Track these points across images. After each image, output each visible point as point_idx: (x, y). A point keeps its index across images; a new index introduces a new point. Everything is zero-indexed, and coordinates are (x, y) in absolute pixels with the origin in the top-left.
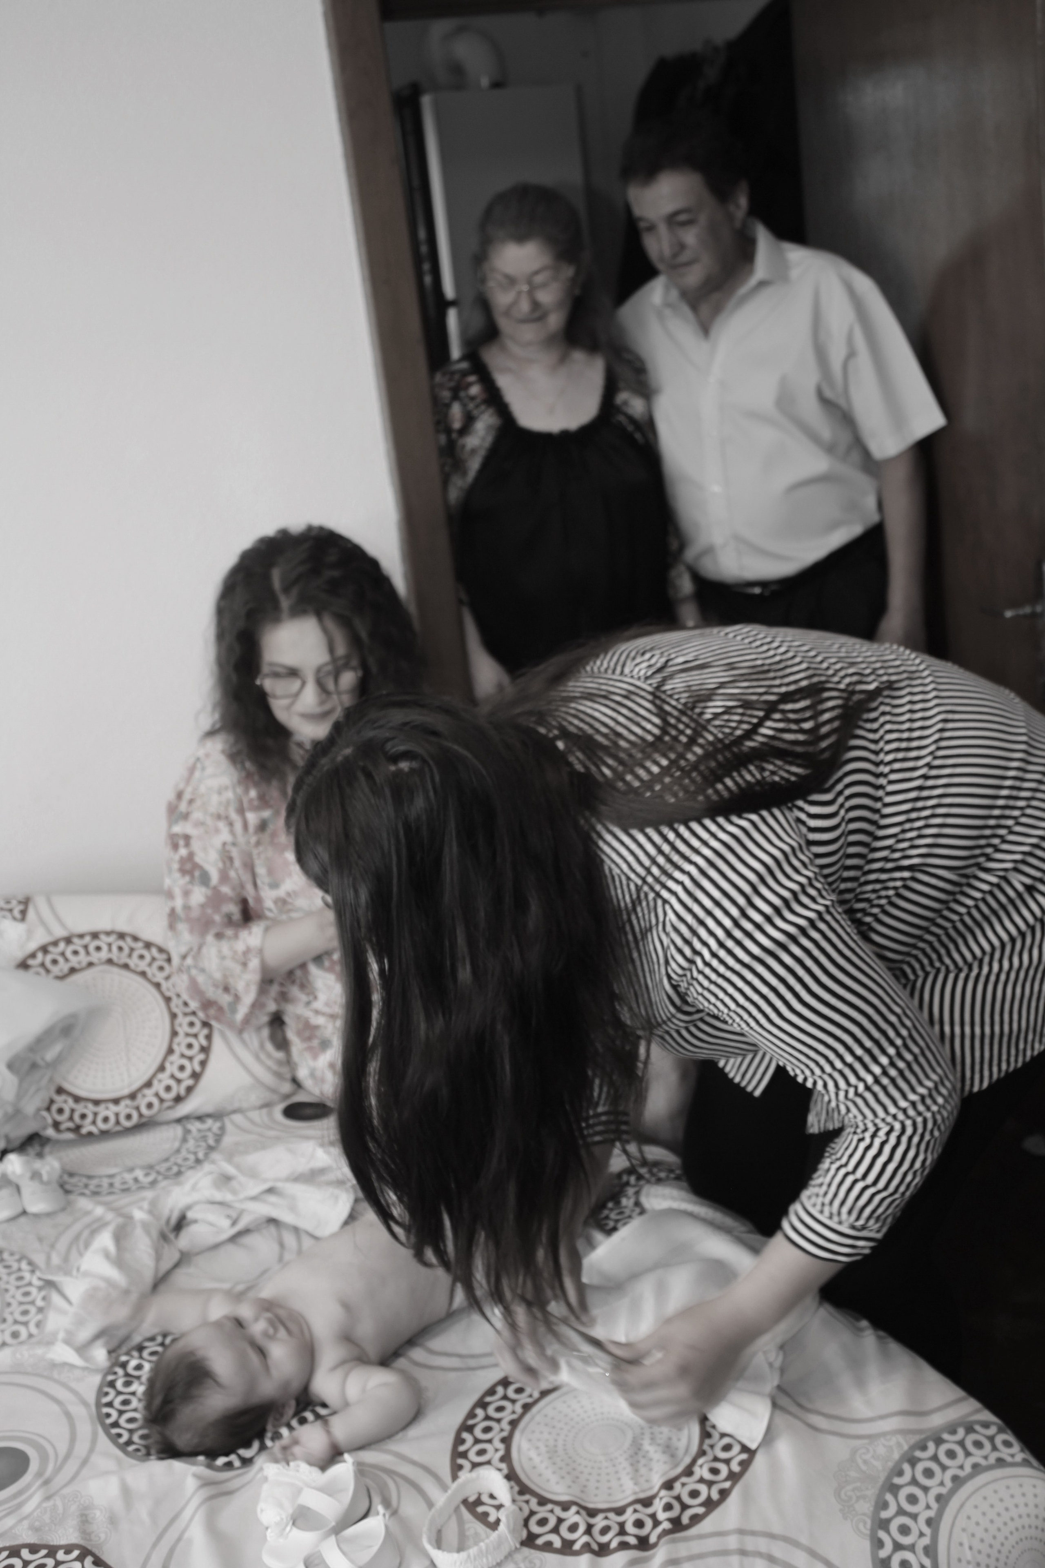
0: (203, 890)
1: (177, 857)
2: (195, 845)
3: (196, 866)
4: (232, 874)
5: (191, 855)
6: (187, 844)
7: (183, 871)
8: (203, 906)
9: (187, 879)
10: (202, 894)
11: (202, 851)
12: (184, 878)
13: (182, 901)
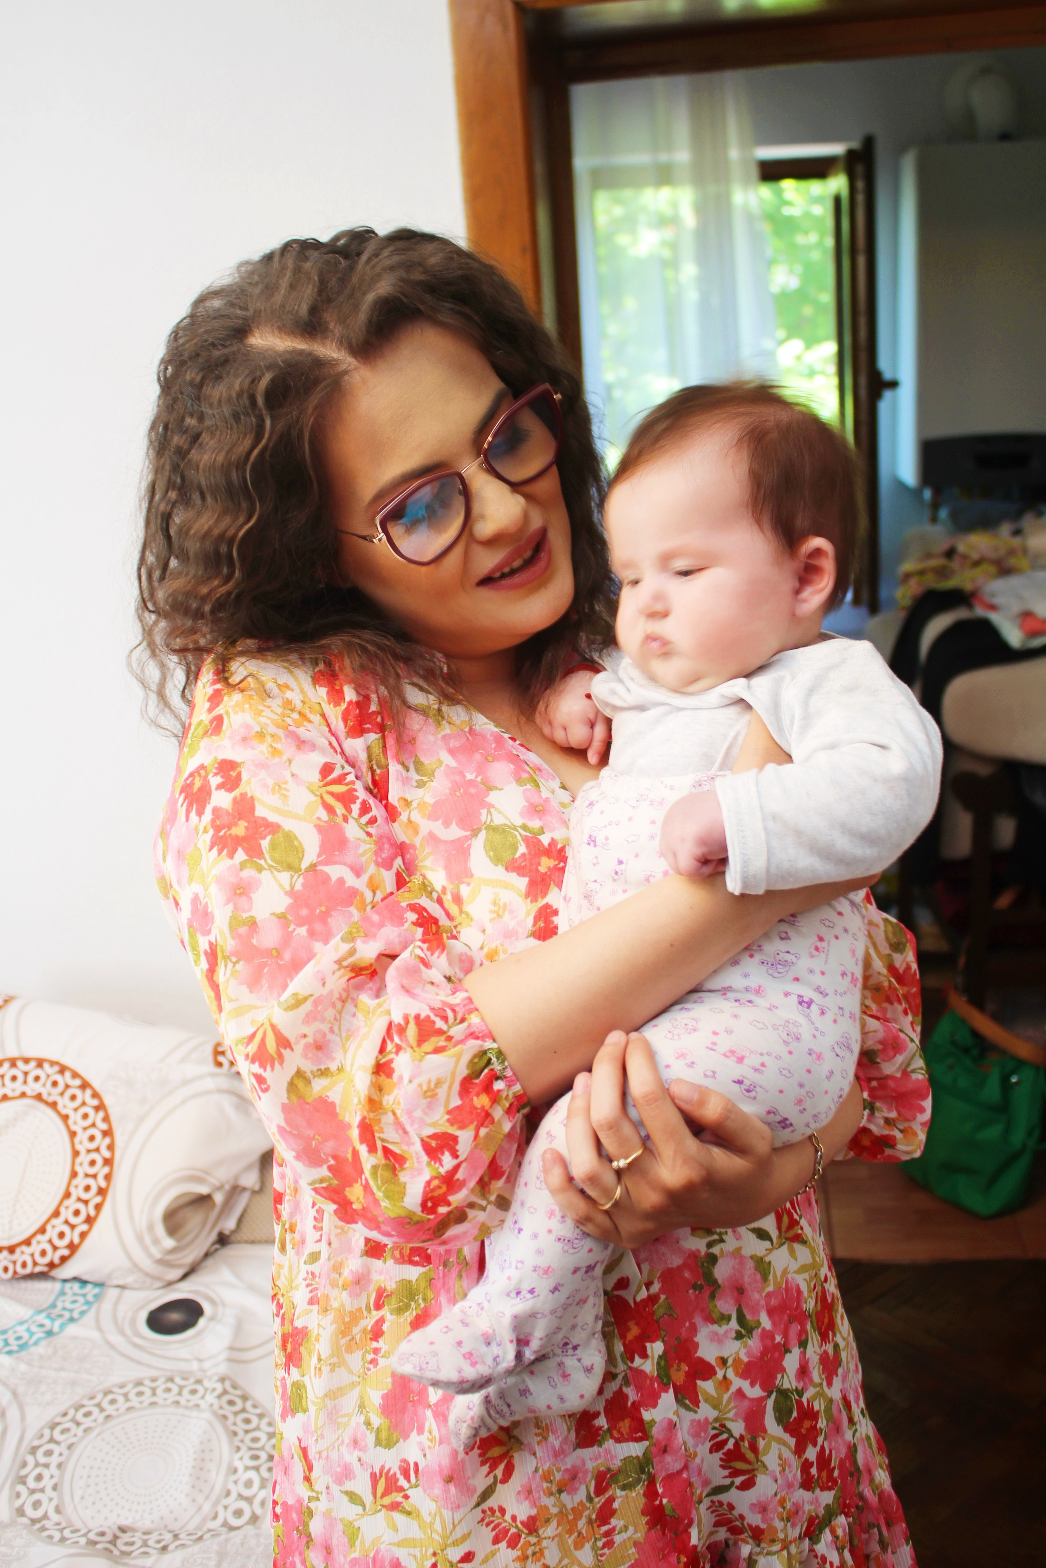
0: (285, 877)
1: (207, 818)
2: (253, 782)
3: (263, 826)
4: (353, 831)
5: (245, 805)
6: (231, 784)
7: (225, 842)
8: (283, 917)
9: (241, 855)
10: (281, 886)
11: (273, 791)
12: (231, 856)
13: (231, 906)
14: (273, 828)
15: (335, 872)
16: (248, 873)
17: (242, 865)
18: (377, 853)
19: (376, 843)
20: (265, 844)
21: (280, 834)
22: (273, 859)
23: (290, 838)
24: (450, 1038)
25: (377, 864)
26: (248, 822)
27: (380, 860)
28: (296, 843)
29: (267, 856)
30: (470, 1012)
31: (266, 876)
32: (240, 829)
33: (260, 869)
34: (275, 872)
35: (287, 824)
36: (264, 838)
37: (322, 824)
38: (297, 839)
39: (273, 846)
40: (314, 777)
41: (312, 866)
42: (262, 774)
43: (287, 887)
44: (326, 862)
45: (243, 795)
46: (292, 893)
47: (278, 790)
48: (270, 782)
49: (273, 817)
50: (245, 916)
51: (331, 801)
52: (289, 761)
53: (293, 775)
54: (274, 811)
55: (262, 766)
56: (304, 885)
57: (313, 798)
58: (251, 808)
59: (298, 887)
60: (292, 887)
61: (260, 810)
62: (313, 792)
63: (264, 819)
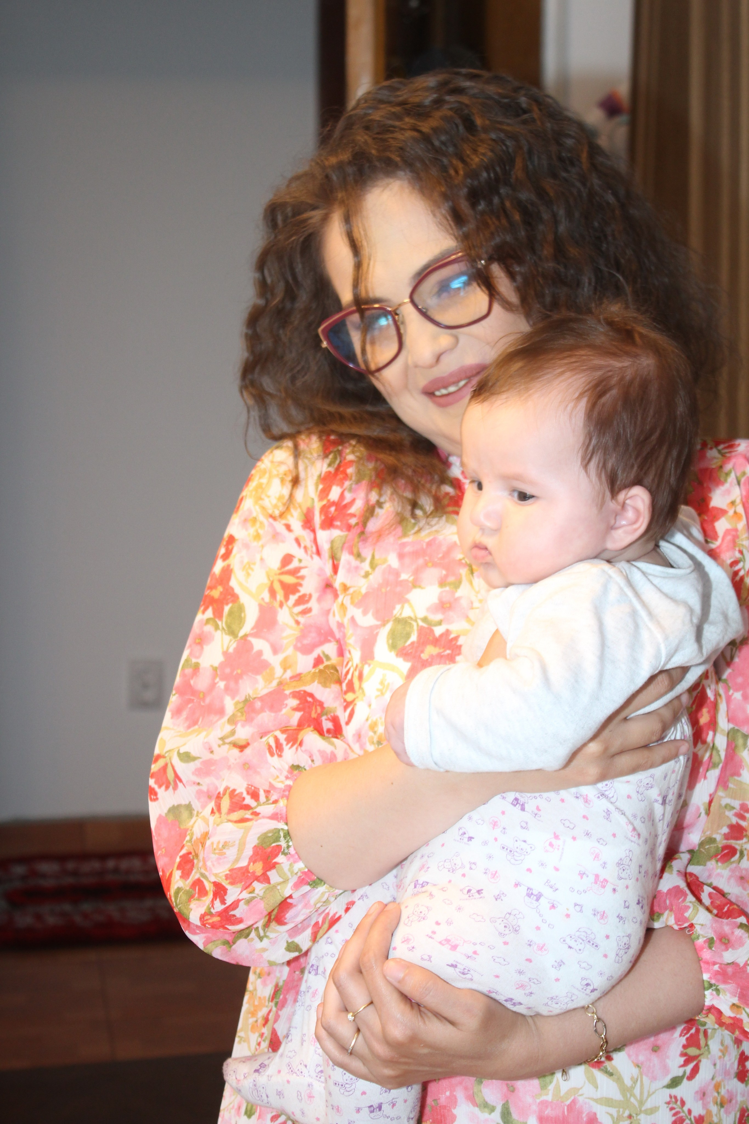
14: (235, 598)
15: (258, 645)
16: (209, 629)
17: (208, 621)
18: (299, 639)
19: (302, 631)
20: (227, 609)
21: (236, 605)
22: (226, 623)
23: (241, 609)
24: (256, 814)
25: (296, 648)
26: (224, 588)
27: (299, 645)
28: (243, 615)
29: (224, 619)
30: (282, 797)
31: (218, 634)
32: (216, 593)
33: (217, 628)
34: (224, 634)
35: (244, 599)
36: (227, 604)
37: (264, 604)
38: (244, 611)
39: (231, 613)
40: (275, 563)
41: (246, 636)
42: (244, 552)
43: (225, 649)
44: (256, 635)
45: (229, 566)
46: (225, 653)
47: (248, 568)
48: (246, 560)
49: (237, 590)
50: (194, 660)
51: (277, 587)
52: (263, 546)
53: (262, 559)
54: (241, 584)
55: (246, 546)
56: (235, 649)
57: (266, 581)
58: (229, 579)
59: (231, 650)
60: (228, 648)
61: (233, 583)
62: (268, 576)
63: (232, 589)
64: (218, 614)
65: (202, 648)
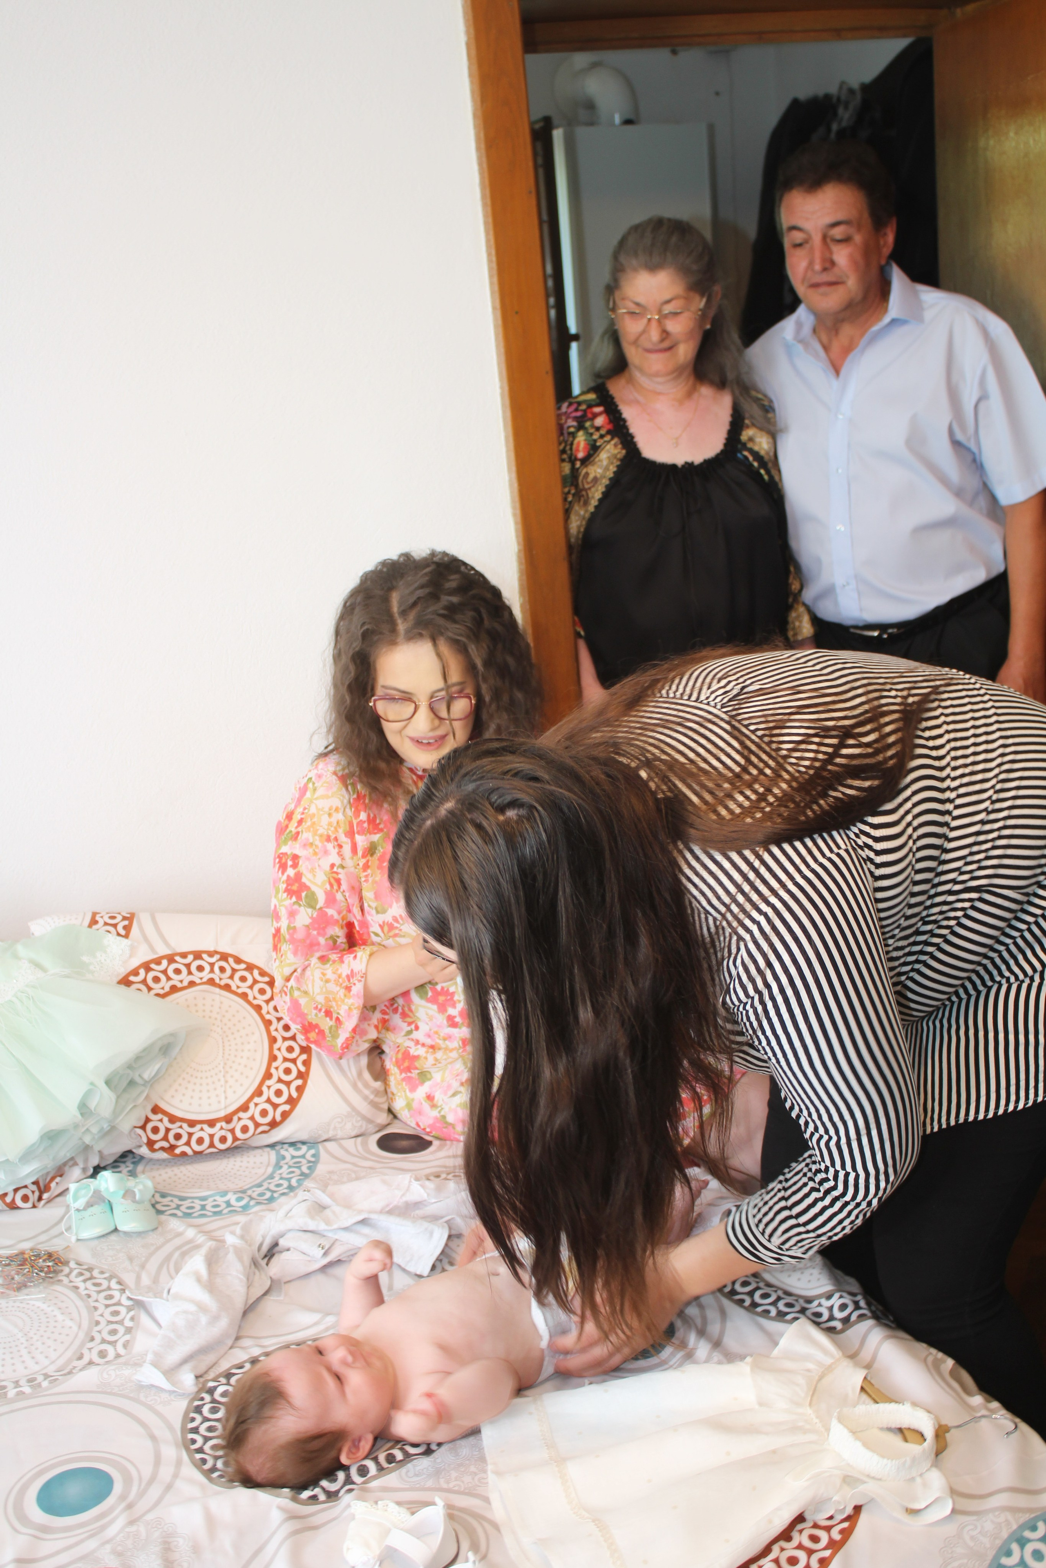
0: (310, 911)
1: (285, 877)
2: (303, 866)
3: (304, 887)
4: (339, 896)
5: (299, 876)
6: (295, 866)
7: (289, 892)
8: (307, 927)
9: (294, 899)
10: (308, 914)
11: (310, 872)
12: (291, 898)
13: (287, 921)
14: (308, 888)
15: (331, 912)
16: (296, 907)
17: (294, 903)
20: (303, 894)
21: (310, 892)
22: (306, 902)
23: (313, 894)
26: (300, 884)
28: (316, 897)
29: (304, 901)
31: (302, 909)
32: (295, 887)
33: (301, 906)
34: (306, 908)
35: (313, 888)
36: (303, 892)
37: (327, 891)
38: (317, 895)
39: (306, 896)
40: (328, 868)
41: (321, 909)
42: (307, 863)
43: (310, 915)
44: (327, 907)
45: (299, 872)
46: (312, 918)
47: (312, 871)
48: (310, 867)
49: (308, 883)
50: (292, 925)
51: (333, 881)
52: (319, 859)
53: (319, 866)
54: (310, 881)
55: (308, 859)
56: (317, 915)
57: (325, 878)
58: (301, 878)
59: (315, 916)
60: (312, 915)
61: (304, 880)
62: (326, 875)
63: (305, 884)
64: (299, 898)
65: (295, 918)
